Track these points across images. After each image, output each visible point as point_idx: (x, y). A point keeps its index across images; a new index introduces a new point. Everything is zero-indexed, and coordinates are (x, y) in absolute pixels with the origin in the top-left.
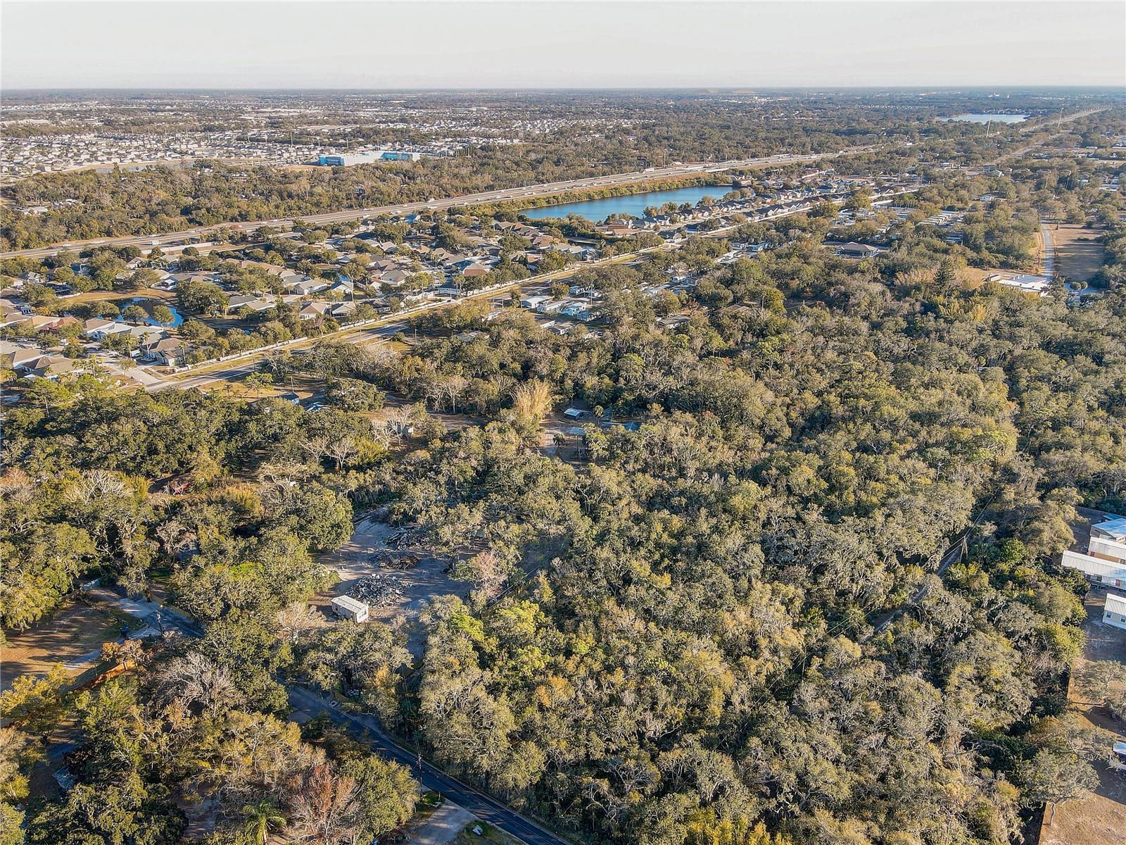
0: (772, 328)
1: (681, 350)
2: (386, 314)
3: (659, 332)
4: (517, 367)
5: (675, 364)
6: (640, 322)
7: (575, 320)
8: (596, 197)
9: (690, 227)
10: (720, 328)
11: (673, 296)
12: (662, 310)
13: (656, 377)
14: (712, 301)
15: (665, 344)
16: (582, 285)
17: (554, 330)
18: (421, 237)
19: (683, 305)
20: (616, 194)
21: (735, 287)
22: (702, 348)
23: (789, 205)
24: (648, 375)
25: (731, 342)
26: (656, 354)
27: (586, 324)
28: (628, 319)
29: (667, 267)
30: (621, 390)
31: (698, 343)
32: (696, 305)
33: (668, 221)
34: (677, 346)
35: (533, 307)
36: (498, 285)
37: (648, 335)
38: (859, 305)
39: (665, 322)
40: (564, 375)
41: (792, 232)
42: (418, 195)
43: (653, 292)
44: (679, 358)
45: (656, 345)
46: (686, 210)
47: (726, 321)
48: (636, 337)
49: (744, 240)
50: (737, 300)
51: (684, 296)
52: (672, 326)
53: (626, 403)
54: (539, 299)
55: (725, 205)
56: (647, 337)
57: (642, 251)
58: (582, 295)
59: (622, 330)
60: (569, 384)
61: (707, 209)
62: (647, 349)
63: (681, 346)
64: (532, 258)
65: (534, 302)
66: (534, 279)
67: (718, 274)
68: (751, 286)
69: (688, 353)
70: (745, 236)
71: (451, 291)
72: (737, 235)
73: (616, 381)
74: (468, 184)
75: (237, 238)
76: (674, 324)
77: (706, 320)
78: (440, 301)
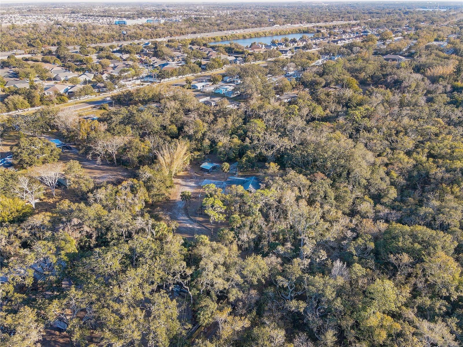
0: (354, 102)
1: (293, 116)
2: (105, 92)
3: (277, 104)
4: (174, 128)
5: (289, 127)
6: (265, 97)
7: (223, 96)
8: (247, 37)
9: (296, 48)
10: (318, 101)
11: (287, 81)
12: (280, 90)
13: (273, 138)
14: (311, 85)
15: (282, 112)
16: (231, 76)
17: (207, 103)
18: (149, 53)
19: (293, 88)
20: (257, 35)
21: (326, 76)
22: (307, 115)
23: (349, 39)
24: (268, 136)
25: (328, 111)
26: (275, 120)
27: (228, 98)
28: (256, 95)
29: (283, 67)
30: (247, 148)
31: (305, 111)
32: (301, 87)
33: (284, 46)
34: (290, 113)
35: (199, 89)
36: (181, 76)
37: (269, 106)
38: (410, 86)
39: (281, 98)
40: (204, 135)
41: (354, 49)
42: (156, 35)
43: (274, 80)
44: (292, 123)
45: (275, 113)
46: (294, 41)
47: (323, 97)
48: (260, 107)
49: (327, 54)
50: (327, 85)
51: (294, 81)
52: (286, 101)
53: (249, 160)
54: (203, 84)
55: (314, 39)
56: (269, 107)
57: (269, 59)
58: (231, 82)
59: (252, 102)
60: (207, 142)
61: (305, 41)
62: (268, 116)
63: (293, 114)
64: (204, 62)
65: (199, 86)
66: (204, 73)
67: (314, 69)
68: (336, 76)
69: (298, 119)
70: (327, 51)
71: (151, 80)
72: (323, 51)
73: (243, 140)
74: (183, 31)
75: (45, 52)
76: (287, 99)
77: (309, 96)
78: (142, 85)
